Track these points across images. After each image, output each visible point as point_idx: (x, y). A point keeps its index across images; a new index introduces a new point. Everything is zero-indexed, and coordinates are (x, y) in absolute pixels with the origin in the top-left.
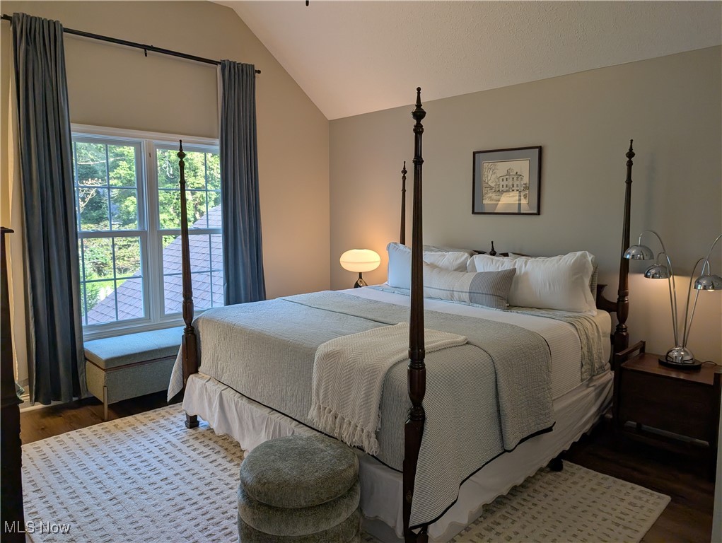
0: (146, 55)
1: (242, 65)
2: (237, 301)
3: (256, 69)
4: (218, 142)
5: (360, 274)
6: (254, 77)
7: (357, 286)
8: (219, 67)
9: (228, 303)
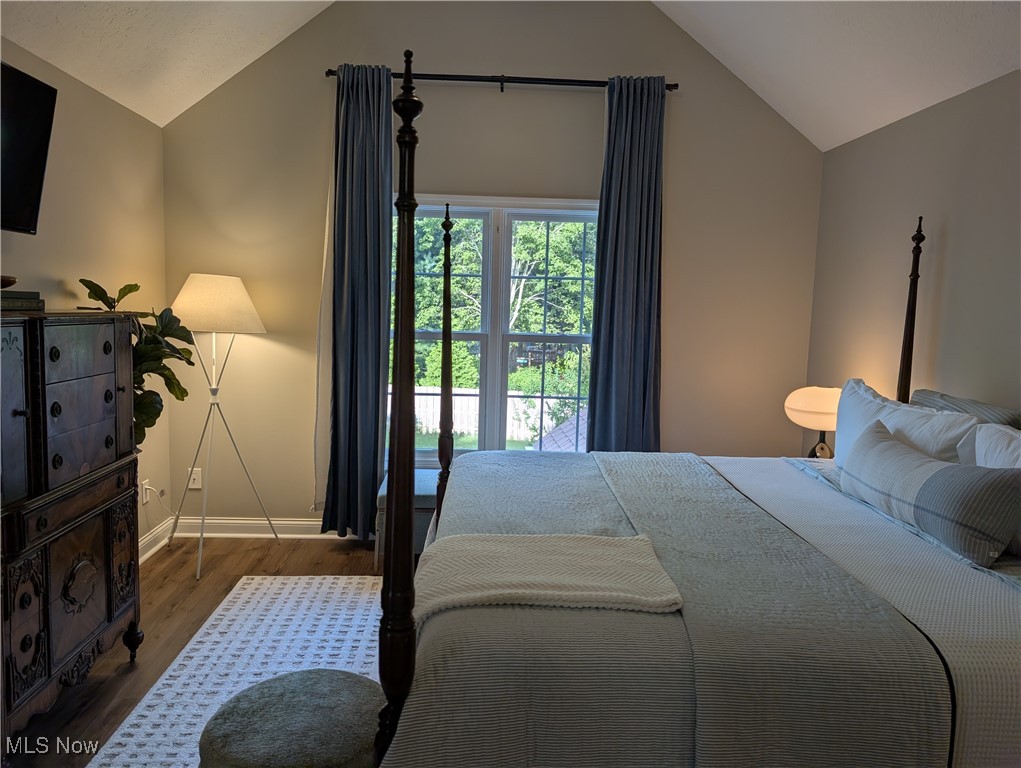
0: (502, 91)
1: (642, 80)
2: (605, 448)
3: (668, 81)
4: (597, 204)
5: (823, 434)
6: (663, 96)
7: (813, 454)
8: (606, 89)
9: (591, 448)
